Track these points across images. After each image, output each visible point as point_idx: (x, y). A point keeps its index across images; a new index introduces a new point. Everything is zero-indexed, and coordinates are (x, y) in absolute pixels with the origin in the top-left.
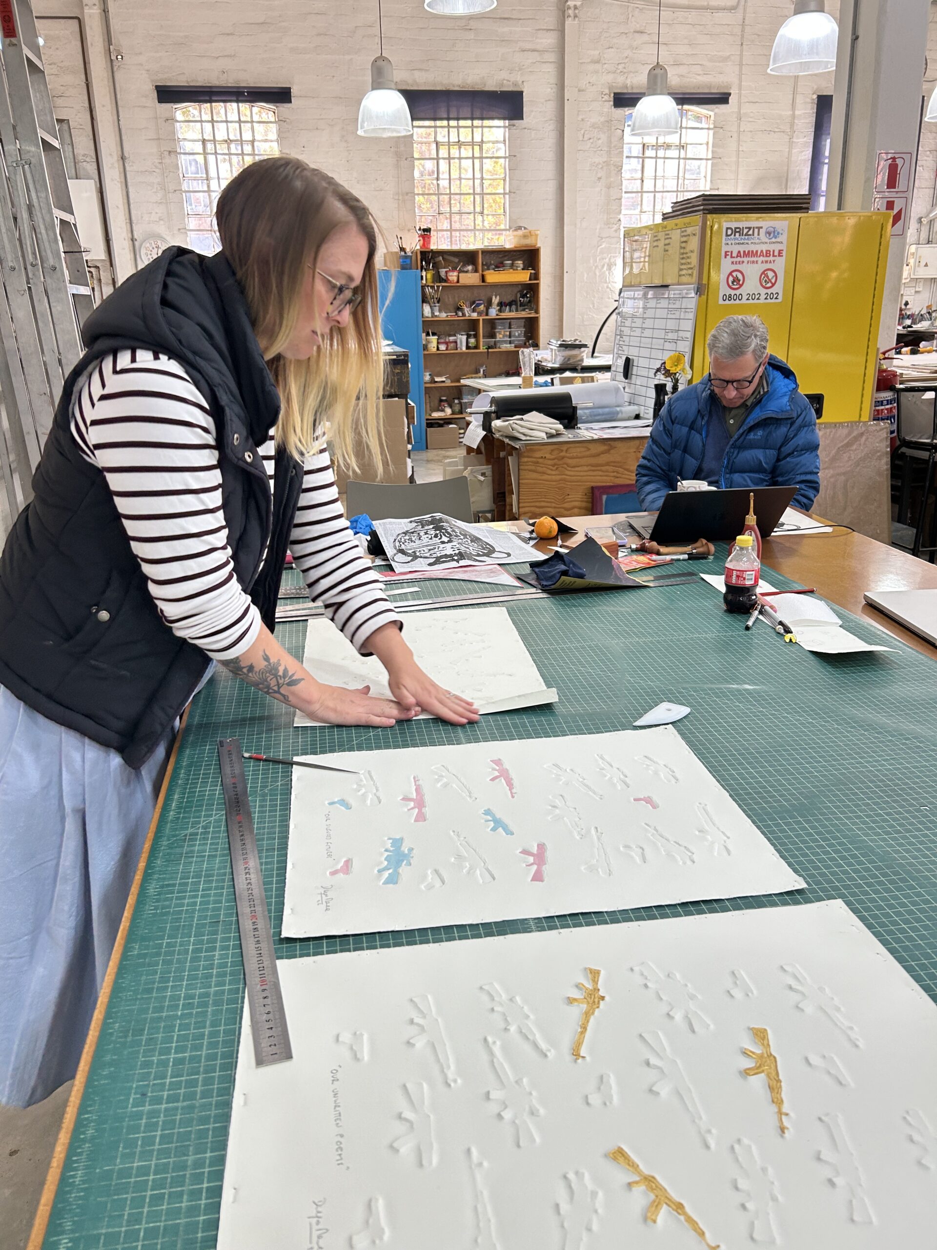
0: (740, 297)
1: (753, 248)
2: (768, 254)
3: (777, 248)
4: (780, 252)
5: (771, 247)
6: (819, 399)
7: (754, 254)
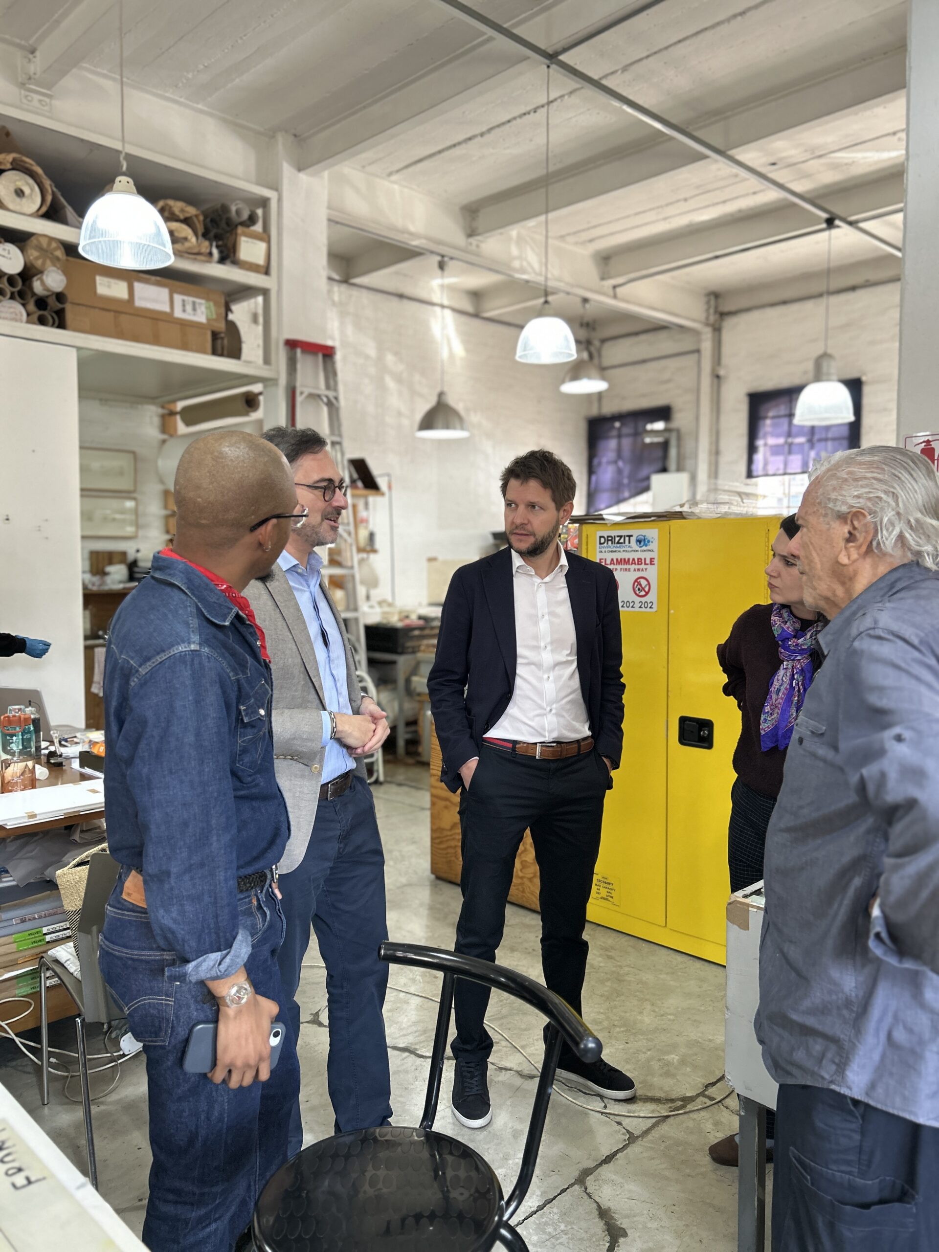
1: (626, 556)
2: (640, 562)
3: (648, 556)
4: (652, 560)
5: (642, 556)
6: (708, 725)
7: (626, 562)
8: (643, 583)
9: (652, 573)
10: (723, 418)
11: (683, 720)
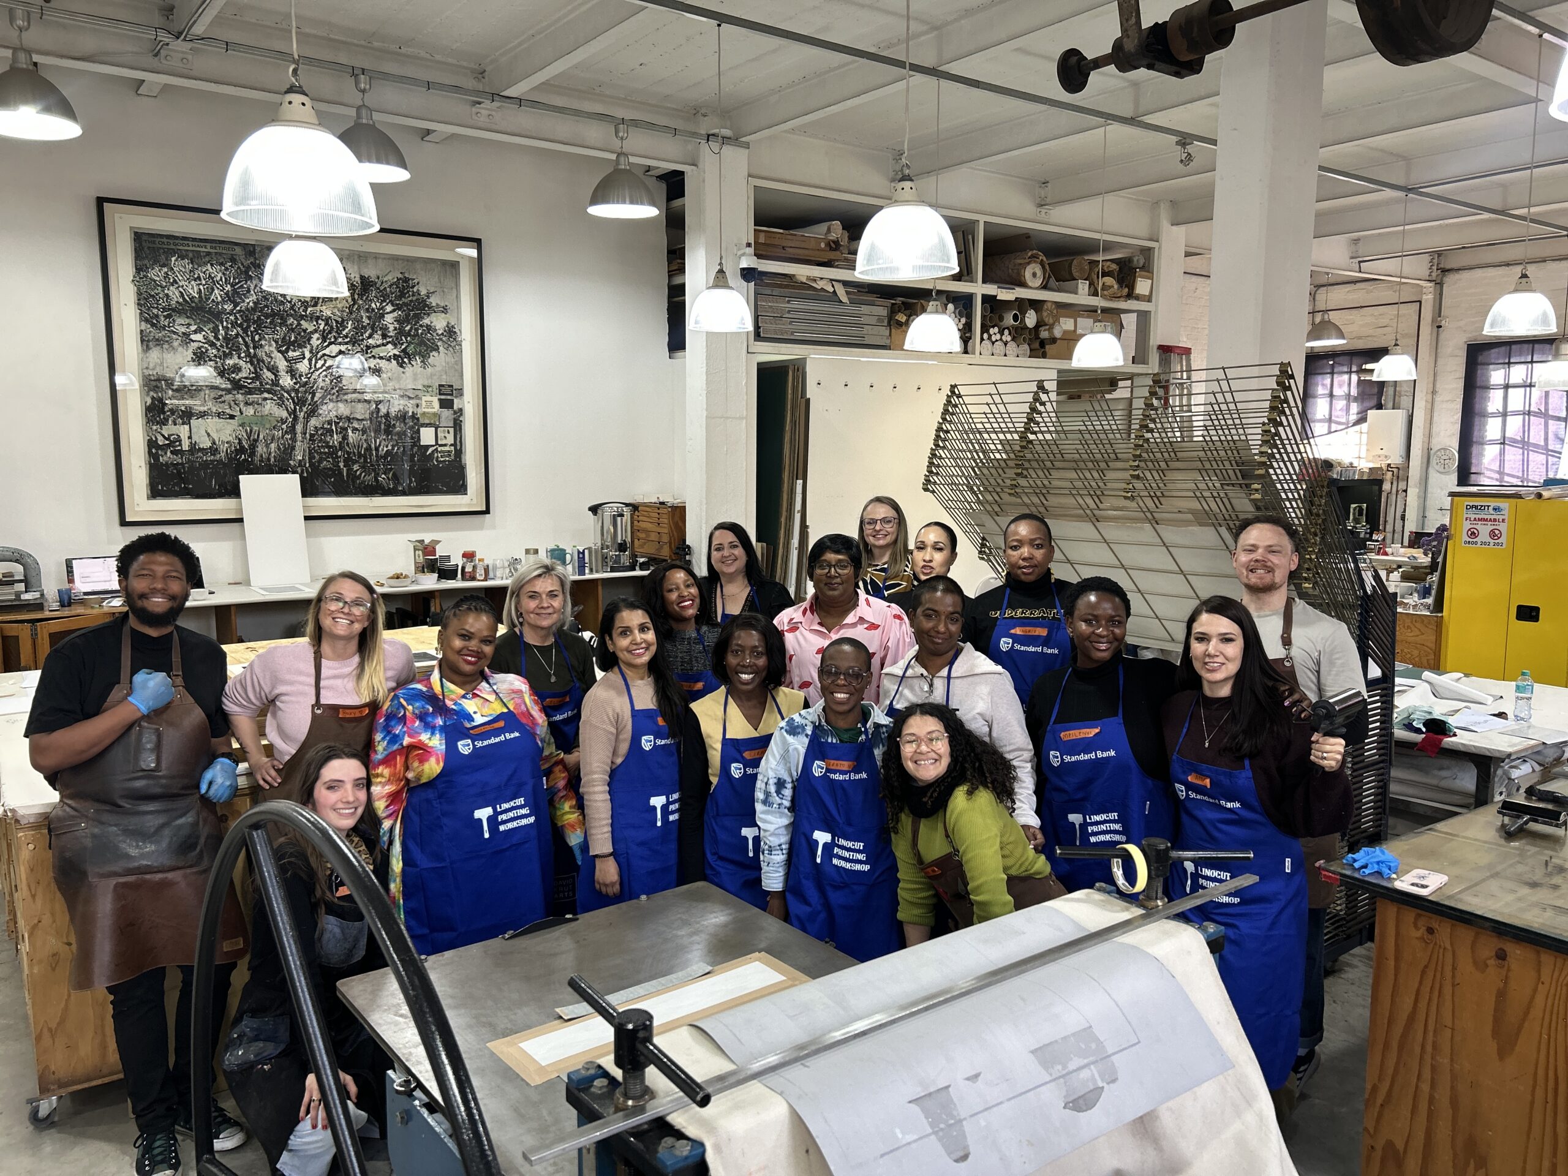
0: (1476, 543)
1: (1486, 517)
2: (1495, 520)
3: (1501, 518)
4: (1503, 520)
5: (1497, 517)
6: (1537, 609)
7: (1485, 520)
8: (1497, 532)
9: (1503, 527)
10: (1440, 362)
11: (1520, 607)
